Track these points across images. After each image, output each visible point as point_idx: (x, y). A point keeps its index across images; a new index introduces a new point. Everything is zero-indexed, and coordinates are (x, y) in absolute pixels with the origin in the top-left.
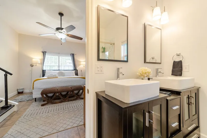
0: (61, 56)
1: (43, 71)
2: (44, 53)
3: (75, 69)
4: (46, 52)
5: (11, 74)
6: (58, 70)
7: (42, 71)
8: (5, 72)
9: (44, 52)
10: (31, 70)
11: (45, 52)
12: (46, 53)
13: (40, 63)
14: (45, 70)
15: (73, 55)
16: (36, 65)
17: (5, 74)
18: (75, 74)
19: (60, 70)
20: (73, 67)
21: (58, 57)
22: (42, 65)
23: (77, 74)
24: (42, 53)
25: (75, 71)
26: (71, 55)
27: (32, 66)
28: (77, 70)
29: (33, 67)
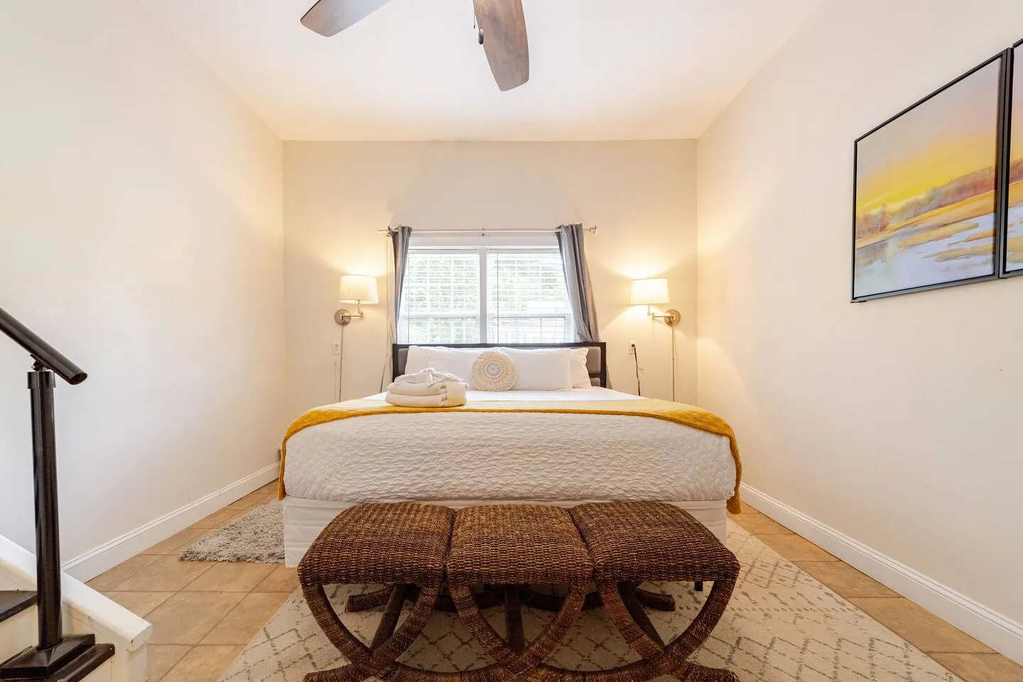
0: (497, 251)
1: (396, 348)
2: (400, 237)
3: (590, 341)
4: (410, 230)
5: (77, 378)
6: (479, 342)
7: (390, 353)
8: (34, 354)
9: (400, 235)
10: (339, 343)
11: (406, 231)
12: (411, 240)
13: (376, 301)
14: (407, 346)
15: (573, 237)
16: (362, 316)
17: (30, 374)
18: (592, 375)
19: (489, 341)
20: (573, 323)
21: (475, 258)
22: (388, 312)
23: (600, 376)
24: (390, 239)
25: (585, 350)
26: (558, 235)
27: (343, 321)
28: (603, 346)
29: (346, 328)
